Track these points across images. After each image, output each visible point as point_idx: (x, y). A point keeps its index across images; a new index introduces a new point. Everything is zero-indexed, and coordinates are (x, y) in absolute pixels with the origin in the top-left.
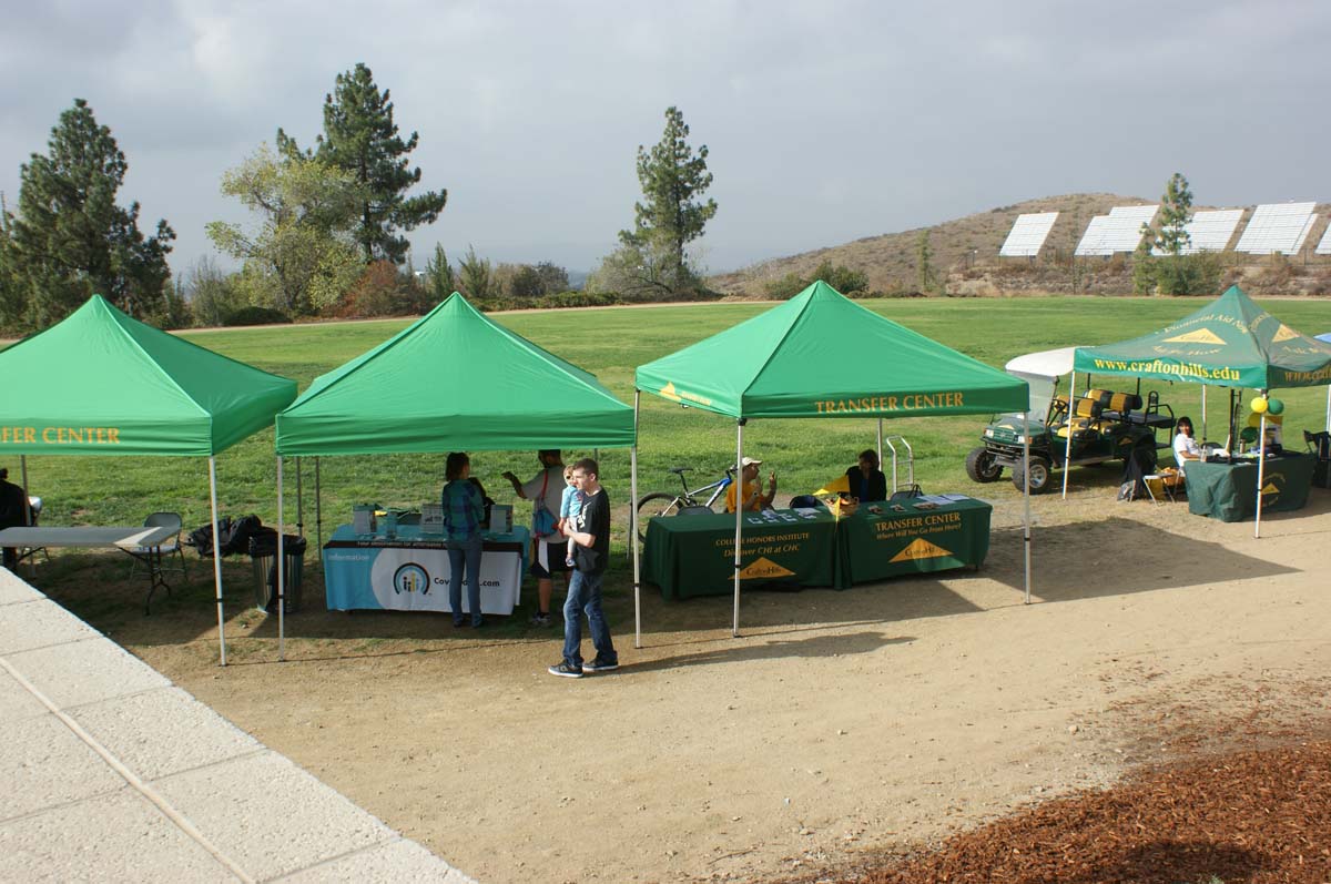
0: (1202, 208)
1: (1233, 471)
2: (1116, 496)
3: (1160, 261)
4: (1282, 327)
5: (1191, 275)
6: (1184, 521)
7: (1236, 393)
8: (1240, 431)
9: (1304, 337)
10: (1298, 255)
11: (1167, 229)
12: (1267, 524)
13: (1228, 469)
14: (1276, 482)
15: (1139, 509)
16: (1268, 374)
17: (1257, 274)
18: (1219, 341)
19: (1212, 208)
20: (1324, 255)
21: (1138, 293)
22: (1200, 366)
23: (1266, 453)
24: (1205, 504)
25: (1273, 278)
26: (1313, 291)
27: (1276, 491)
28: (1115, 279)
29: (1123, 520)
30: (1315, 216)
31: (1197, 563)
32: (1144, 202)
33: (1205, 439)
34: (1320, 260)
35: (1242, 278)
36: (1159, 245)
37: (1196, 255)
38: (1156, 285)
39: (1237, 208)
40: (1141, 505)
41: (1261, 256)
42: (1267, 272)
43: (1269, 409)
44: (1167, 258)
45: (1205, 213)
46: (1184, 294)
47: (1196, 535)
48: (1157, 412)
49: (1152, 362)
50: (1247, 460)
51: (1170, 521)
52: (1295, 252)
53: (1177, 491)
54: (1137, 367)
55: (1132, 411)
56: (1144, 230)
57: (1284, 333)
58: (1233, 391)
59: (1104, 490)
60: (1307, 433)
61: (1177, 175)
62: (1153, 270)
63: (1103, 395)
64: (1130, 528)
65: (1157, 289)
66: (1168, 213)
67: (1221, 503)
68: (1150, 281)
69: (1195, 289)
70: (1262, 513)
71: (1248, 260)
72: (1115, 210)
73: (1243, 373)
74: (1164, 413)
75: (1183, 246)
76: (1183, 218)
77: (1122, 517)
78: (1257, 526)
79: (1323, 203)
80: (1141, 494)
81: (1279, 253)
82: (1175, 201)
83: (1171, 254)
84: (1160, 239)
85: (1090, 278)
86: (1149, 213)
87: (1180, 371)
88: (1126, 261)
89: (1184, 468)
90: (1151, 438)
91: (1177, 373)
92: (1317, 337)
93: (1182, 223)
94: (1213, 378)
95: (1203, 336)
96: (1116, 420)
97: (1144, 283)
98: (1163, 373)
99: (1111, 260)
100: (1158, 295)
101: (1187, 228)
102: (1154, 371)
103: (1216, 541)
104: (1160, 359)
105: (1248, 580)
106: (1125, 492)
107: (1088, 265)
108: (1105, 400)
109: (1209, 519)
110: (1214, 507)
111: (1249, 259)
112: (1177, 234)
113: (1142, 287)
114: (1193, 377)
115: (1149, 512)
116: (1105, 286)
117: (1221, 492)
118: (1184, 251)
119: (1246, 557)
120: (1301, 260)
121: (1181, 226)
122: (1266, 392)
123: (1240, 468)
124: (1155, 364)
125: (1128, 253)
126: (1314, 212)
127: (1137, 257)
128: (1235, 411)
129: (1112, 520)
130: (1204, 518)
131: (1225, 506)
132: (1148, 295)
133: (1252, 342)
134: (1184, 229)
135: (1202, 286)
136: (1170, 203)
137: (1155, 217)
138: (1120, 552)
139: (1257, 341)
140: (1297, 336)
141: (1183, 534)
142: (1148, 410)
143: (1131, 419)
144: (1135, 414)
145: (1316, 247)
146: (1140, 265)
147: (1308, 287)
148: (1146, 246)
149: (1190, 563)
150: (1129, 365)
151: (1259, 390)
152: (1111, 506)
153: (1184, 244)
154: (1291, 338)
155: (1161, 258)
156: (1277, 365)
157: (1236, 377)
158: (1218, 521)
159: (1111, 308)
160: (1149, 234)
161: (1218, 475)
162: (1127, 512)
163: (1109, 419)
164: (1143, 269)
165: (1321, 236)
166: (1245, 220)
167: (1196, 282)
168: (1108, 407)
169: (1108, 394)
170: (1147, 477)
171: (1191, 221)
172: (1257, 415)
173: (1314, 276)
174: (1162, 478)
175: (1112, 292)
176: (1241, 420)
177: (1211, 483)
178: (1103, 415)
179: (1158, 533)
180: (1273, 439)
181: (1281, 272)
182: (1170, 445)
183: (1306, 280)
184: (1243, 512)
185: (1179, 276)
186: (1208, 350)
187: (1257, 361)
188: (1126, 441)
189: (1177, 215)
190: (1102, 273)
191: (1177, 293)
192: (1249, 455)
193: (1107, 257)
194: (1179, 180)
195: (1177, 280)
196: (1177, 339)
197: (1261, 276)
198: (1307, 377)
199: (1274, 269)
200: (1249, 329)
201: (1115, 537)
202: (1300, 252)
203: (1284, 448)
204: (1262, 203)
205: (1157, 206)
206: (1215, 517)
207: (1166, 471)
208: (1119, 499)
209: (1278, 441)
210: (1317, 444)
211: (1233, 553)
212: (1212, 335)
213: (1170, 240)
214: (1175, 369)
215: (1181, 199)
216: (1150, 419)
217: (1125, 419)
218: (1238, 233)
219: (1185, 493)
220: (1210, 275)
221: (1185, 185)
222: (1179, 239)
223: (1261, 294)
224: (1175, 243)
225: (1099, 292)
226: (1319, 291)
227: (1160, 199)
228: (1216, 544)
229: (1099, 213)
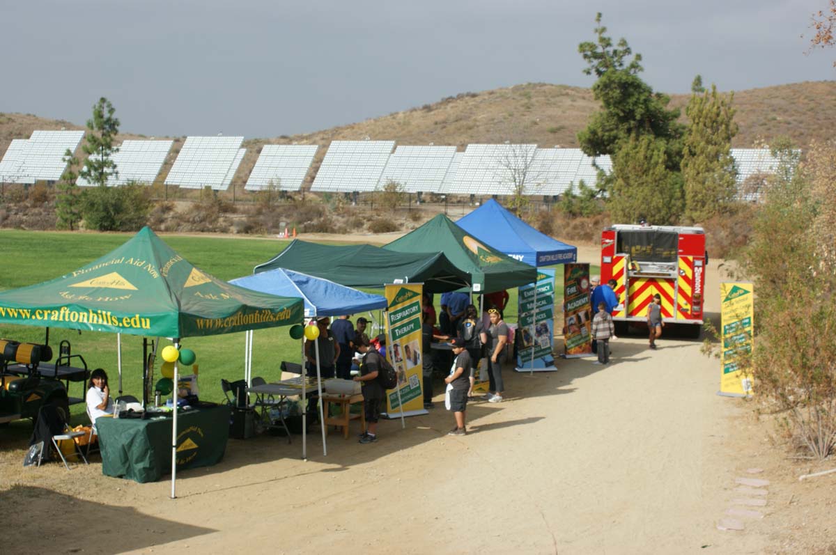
0: (132, 136)
1: (148, 427)
2: (22, 461)
3: (85, 192)
4: (194, 270)
5: (118, 208)
6: (97, 485)
7: (149, 342)
8: (155, 383)
9: (217, 282)
10: (228, 190)
11: (93, 158)
12: (181, 482)
13: (142, 425)
14: (194, 437)
15: (48, 473)
16: (180, 323)
17: (186, 209)
18: (128, 286)
19: (142, 137)
20: (253, 192)
21: (62, 227)
22: (109, 314)
23: (181, 406)
24: (119, 465)
25: (203, 213)
26: (242, 228)
27: (195, 446)
28: (36, 210)
29: (28, 487)
30: (243, 151)
31: (108, 531)
32: (69, 127)
33: (121, 392)
34: (249, 197)
35: (172, 213)
36: (84, 175)
37: (123, 186)
38: (81, 218)
39: (167, 138)
40: (50, 469)
41: (191, 190)
42: (197, 208)
43: (180, 359)
44: (93, 188)
45: (134, 142)
46: (111, 229)
47: (108, 500)
48: (69, 363)
49: (59, 309)
50: (163, 414)
51: (81, 486)
52: (225, 188)
53: (89, 451)
54: (42, 315)
55: (41, 363)
56: (67, 158)
57: (196, 278)
58: (145, 340)
59: (10, 455)
60: (225, 383)
61: (103, 100)
62: (78, 202)
63: (7, 346)
64: (37, 496)
65: (81, 223)
66: (93, 140)
67: (137, 462)
68: (74, 214)
69: (122, 224)
70: (177, 471)
71: (178, 194)
72: (36, 134)
73: (154, 321)
74: (76, 364)
75: (109, 177)
76: (109, 147)
77: (28, 485)
78: (173, 485)
79: (252, 138)
80: (50, 457)
81: (208, 188)
82: (101, 128)
83: (97, 185)
84: (85, 169)
85: (9, 209)
86: (73, 139)
87: (88, 319)
88: (48, 190)
89: (96, 425)
90: (63, 392)
91: (85, 321)
92: (231, 281)
93: (108, 151)
94: (123, 327)
95: (113, 280)
96: (24, 374)
97: (68, 216)
98: (70, 321)
99: (31, 190)
100: (84, 231)
101: (114, 157)
102: (61, 319)
103: (130, 505)
104: (67, 306)
105: (161, 546)
106: (32, 455)
107: (6, 194)
108: (11, 351)
109: (124, 481)
110: (128, 468)
111: (179, 192)
112: (103, 164)
113: (66, 220)
114: (102, 326)
115: (58, 476)
116: (25, 217)
117: (136, 450)
118: (111, 182)
119: (161, 520)
120: (231, 196)
121: (107, 155)
122: (177, 340)
123: (156, 423)
124: (62, 311)
125: (50, 183)
126: (242, 146)
127: (60, 187)
128: (148, 361)
129: (17, 488)
130: (119, 480)
131: (141, 466)
132: (72, 229)
133: (163, 287)
134: (110, 158)
135: (130, 221)
136: (96, 129)
137: (80, 144)
138: (24, 526)
139: (168, 287)
140: (209, 280)
141: (95, 499)
142: (59, 360)
143: (39, 372)
144: (46, 367)
145: (245, 182)
146: (64, 196)
147: (238, 224)
148: (70, 177)
149: (102, 532)
150: (33, 313)
151: (171, 339)
152: (17, 472)
153: (111, 174)
154: (202, 282)
155: (86, 188)
156: (189, 312)
157: (147, 325)
158: (133, 482)
159: (30, 244)
160: (73, 161)
161: (132, 431)
162: (34, 478)
163: (15, 373)
164: (67, 200)
165: (250, 172)
166: (175, 151)
167: (124, 217)
168: (14, 360)
169: (14, 345)
170: (57, 438)
171: (118, 150)
172: (169, 365)
173: (243, 213)
174: (73, 437)
175: (32, 225)
176: (155, 372)
177: (124, 441)
178: (9, 368)
179: (69, 502)
180: (189, 390)
181: (211, 207)
182: (84, 400)
183: (235, 217)
184: (158, 472)
185: (106, 209)
186: (118, 296)
187: (167, 307)
188: (34, 397)
189: (104, 143)
190: (22, 204)
191: (103, 228)
192: (165, 409)
193: (27, 186)
194: (105, 105)
195: (103, 214)
196: (86, 284)
197: (191, 211)
198: (219, 323)
199: (205, 204)
200: (161, 273)
201: (20, 508)
202: (229, 188)
203: (200, 400)
204: (191, 135)
205: (83, 132)
206: (131, 477)
207: (78, 430)
208: (26, 464)
209: (195, 391)
210: (235, 394)
211: (147, 517)
212: (123, 280)
213: (96, 169)
214: (83, 317)
215: (107, 126)
216: (62, 371)
217: (33, 372)
218: (167, 165)
219: (99, 453)
220: (138, 209)
221: (112, 111)
222: (105, 170)
223: (191, 230)
224: (102, 174)
225: (18, 225)
226: (247, 229)
227: (85, 124)
228: (131, 509)
229: (19, 135)
